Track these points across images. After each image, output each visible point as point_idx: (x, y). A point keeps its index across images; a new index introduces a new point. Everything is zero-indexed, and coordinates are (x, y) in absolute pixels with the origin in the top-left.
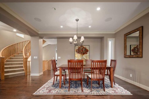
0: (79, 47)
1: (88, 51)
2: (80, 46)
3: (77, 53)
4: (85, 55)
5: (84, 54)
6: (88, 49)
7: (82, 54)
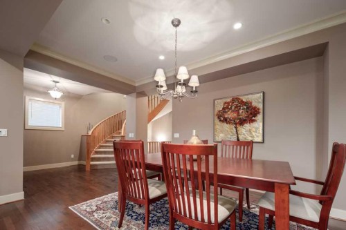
0: (225, 103)
1: (259, 113)
2: (228, 100)
3: (220, 120)
4: (247, 126)
5: (242, 122)
6: (260, 106)
7: (236, 124)
